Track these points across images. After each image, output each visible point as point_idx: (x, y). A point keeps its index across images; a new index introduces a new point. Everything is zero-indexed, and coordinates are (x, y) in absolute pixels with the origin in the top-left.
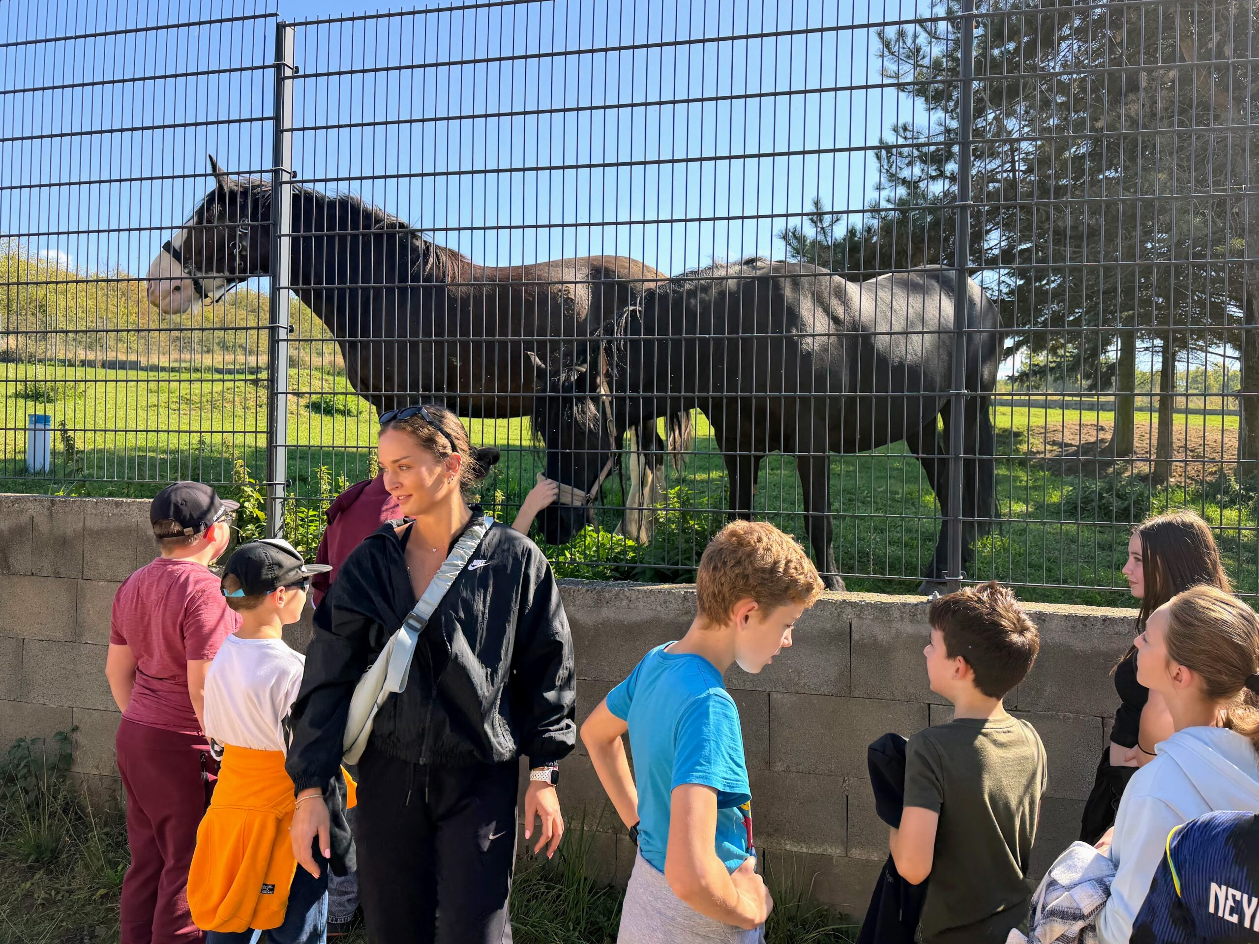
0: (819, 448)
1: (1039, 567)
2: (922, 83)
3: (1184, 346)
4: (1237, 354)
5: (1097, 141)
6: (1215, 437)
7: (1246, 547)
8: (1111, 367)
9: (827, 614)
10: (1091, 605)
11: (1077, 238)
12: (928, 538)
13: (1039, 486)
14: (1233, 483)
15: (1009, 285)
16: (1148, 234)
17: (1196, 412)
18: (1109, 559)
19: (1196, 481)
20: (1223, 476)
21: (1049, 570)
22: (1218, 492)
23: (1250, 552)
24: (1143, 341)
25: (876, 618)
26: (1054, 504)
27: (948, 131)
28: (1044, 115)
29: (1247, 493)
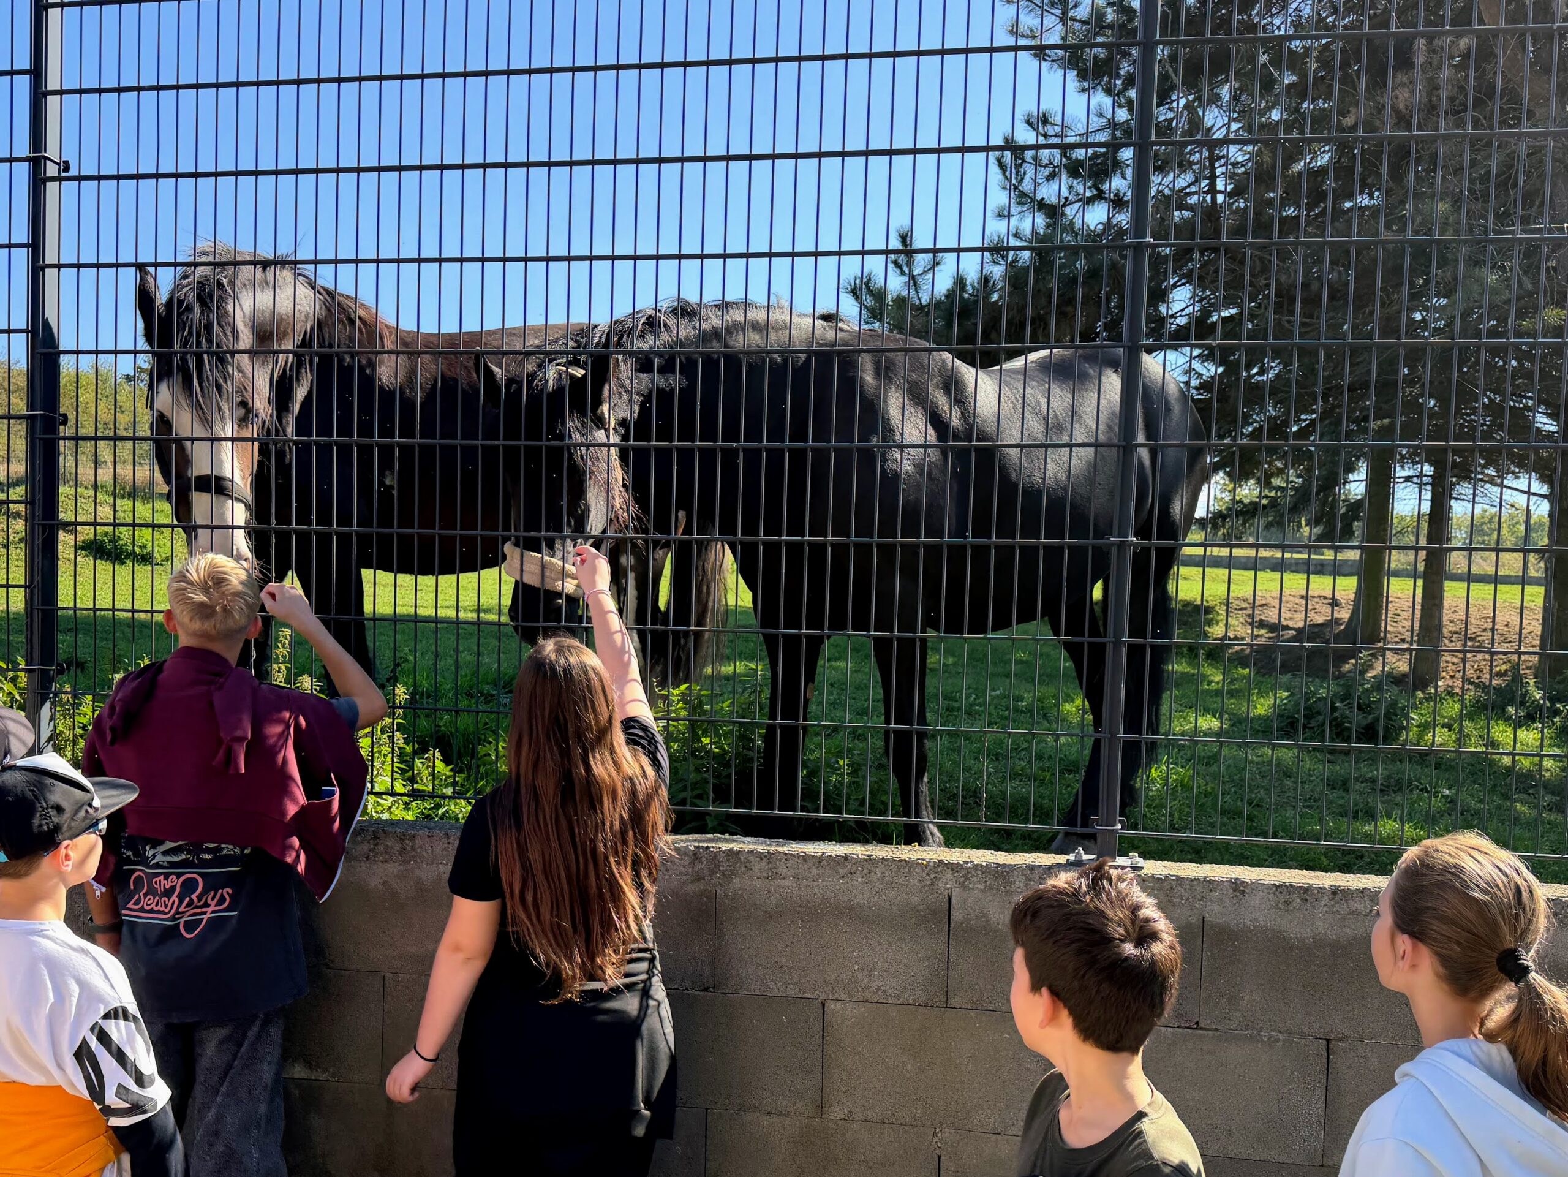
0: (907, 624)
1: (1236, 814)
2: (1070, 46)
3: (1465, 473)
4: (1544, 490)
5: (1343, 148)
6: (1507, 618)
7: (1549, 787)
8: (1355, 507)
9: (914, 881)
10: (1313, 869)
11: (1312, 302)
12: (1070, 767)
13: (1238, 691)
14: (1532, 688)
15: (1200, 375)
16: (1417, 297)
17: (1482, 579)
18: (1341, 802)
19: (1477, 686)
20: (1516, 678)
21: (1250, 819)
22: (1511, 702)
23: (1553, 793)
24: (1402, 467)
25: (988, 888)
26: (1259, 717)
27: (1113, 124)
28: (1263, 104)
29: (1553, 704)
